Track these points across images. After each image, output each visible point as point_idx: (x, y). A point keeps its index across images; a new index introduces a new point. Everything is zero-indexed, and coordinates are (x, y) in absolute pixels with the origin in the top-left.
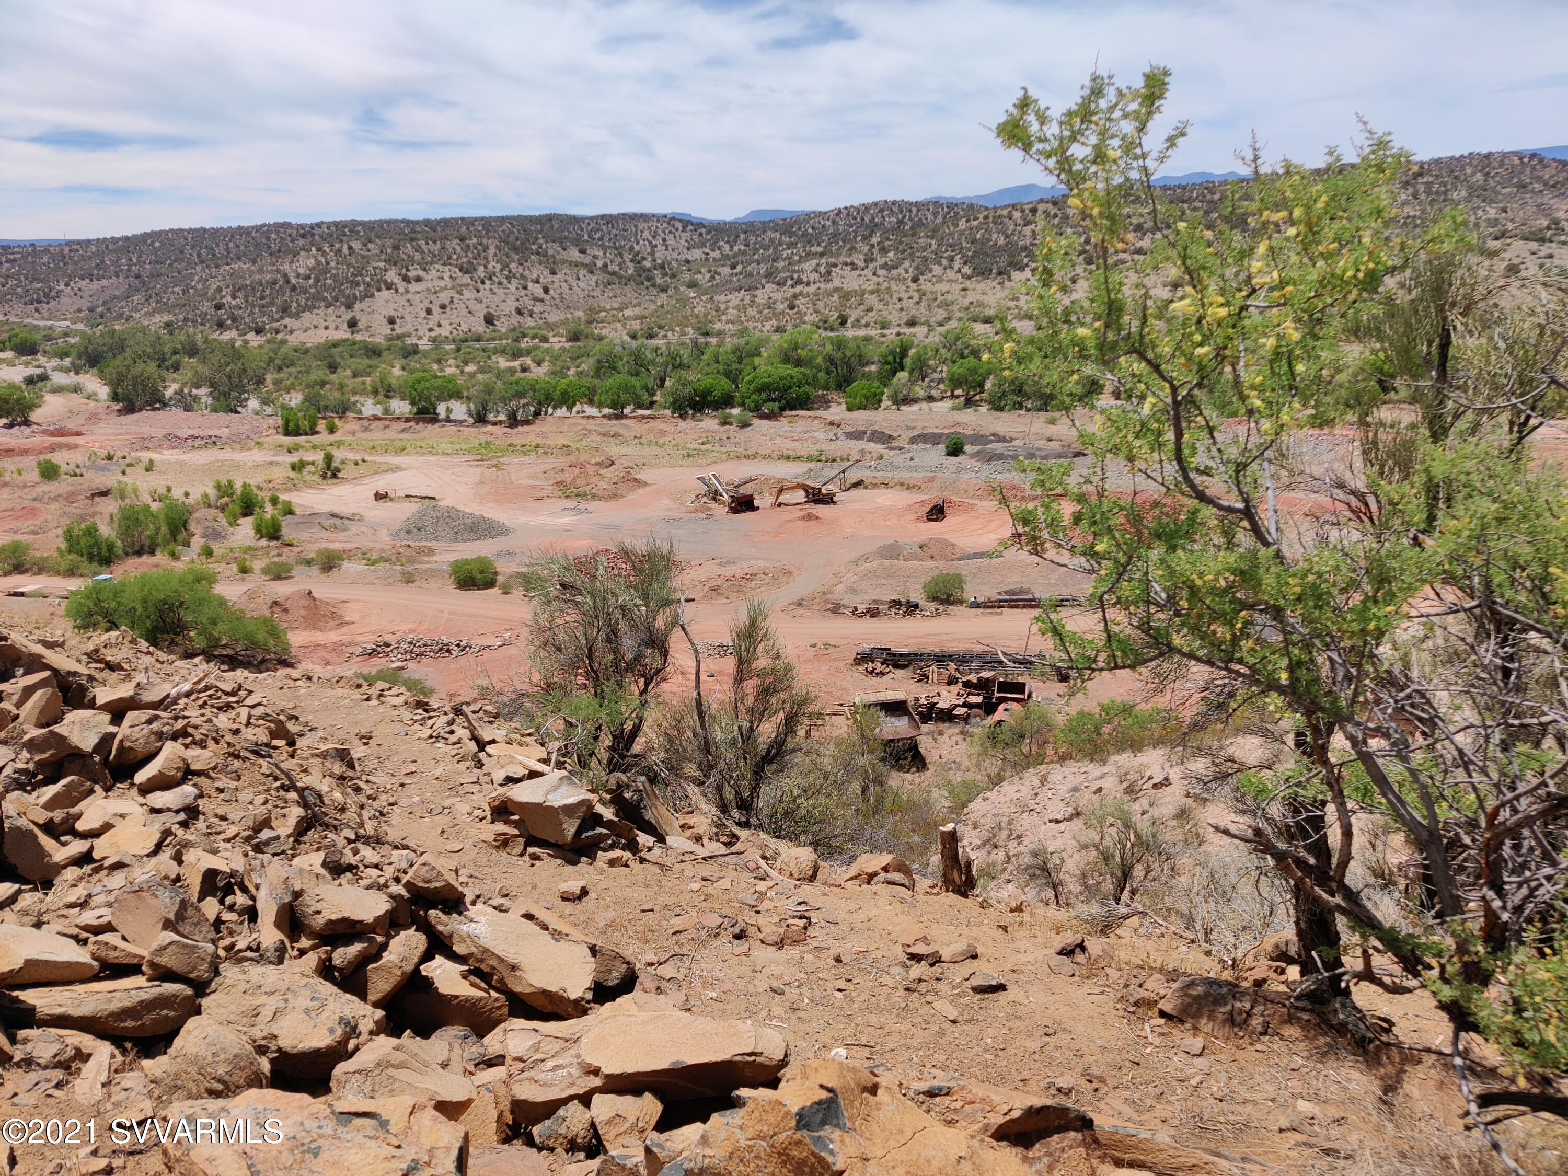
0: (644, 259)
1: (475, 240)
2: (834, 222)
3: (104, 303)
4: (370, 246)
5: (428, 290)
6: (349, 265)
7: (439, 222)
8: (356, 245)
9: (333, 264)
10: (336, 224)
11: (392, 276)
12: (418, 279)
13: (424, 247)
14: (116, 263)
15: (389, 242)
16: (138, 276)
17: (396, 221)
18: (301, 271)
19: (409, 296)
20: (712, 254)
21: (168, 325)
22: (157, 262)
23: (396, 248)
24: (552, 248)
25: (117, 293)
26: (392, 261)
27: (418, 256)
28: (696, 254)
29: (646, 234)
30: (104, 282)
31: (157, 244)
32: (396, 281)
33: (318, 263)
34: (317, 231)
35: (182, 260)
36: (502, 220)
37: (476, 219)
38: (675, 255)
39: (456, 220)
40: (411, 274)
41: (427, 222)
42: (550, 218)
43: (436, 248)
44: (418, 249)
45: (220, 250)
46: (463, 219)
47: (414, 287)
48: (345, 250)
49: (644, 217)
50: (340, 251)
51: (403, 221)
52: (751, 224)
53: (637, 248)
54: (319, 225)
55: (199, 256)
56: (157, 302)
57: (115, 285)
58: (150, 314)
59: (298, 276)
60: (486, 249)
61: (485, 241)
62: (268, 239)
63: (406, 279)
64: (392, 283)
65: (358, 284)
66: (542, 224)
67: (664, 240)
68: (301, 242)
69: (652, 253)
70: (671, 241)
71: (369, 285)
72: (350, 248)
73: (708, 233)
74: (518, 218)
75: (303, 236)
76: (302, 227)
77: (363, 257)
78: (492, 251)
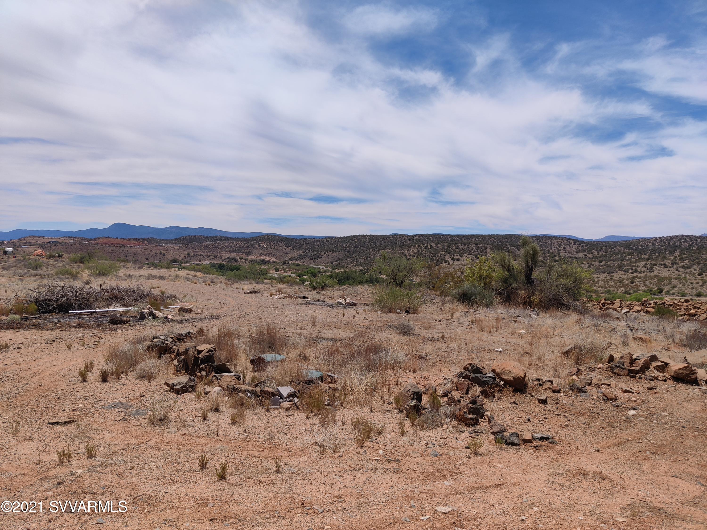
0: (555, 256)
1: (482, 245)
2: (653, 244)
3: (336, 261)
4: (439, 245)
5: (462, 264)
6: (430, 253)
7: (464, 236)
8: (433, 245)
9: (424, 252)
10: (422, 235)
11: (447, 258)
12: (458, 260)
13: (460, 247)
14: (341, 246)
15: (446, 244)
16: (348, 252)
17: (446, 235)
18: (411, 254)
19: (454, 266)
20: (588, 255)
21: (361, 270)
22: (356, 247)
23: (449, 246)
24: (514, 249)
25: (341, 257)
26: (448, 252)
27: (457, 250)
28: (581, 255)
29: (556, 245)
30: (337, 253)
31: (356, 240)
32: (449, 260)
33: (418, 251)
34: (415, 238)
35: (364, 247)
36: (490, 236)
37: (479, 235)
38: (570, 255)
39: (471, 235)
40: (456, 257)
41: (458, 236)
42: (511, 236)
43: (465, 247)
44: (458, 248)
45: (378, 244)
46: (473, 235)
47: (456, 263)
48: (429, 247)
49: (555, 237)
50: (427, 247)
51: (449, 235)
52: (608, 242)
53: (551, 251)
54: (415, 236)
55: (370, 245)
56: (357, 262)
57: (340, 254)
58: (354, 266)
59: (410, 255)
60: (486, 249)
61: (486, 245)
62: (396, 240)
63: (453, 259)
64: (447, 261)
65: (433, 260)
66: (507, 239)
67: (564, 248)
68: (408, 242)
69: (559, 253)
70: (567, 248)
71: (438, 261)
72: (431, 246)
73: (586, 246)
74: (497, 235)
75: (409, 240)
76: (409, 236)
77: (436, 250)
78: (489, 250)
